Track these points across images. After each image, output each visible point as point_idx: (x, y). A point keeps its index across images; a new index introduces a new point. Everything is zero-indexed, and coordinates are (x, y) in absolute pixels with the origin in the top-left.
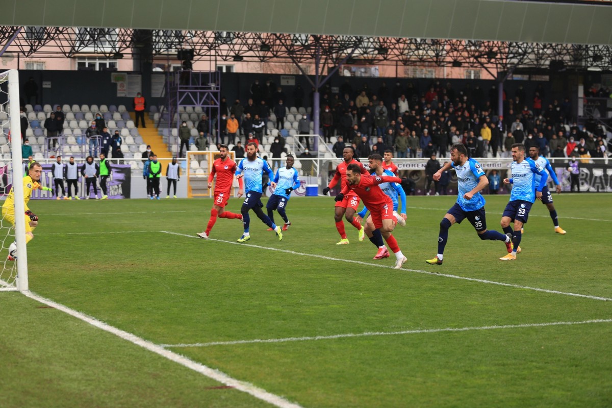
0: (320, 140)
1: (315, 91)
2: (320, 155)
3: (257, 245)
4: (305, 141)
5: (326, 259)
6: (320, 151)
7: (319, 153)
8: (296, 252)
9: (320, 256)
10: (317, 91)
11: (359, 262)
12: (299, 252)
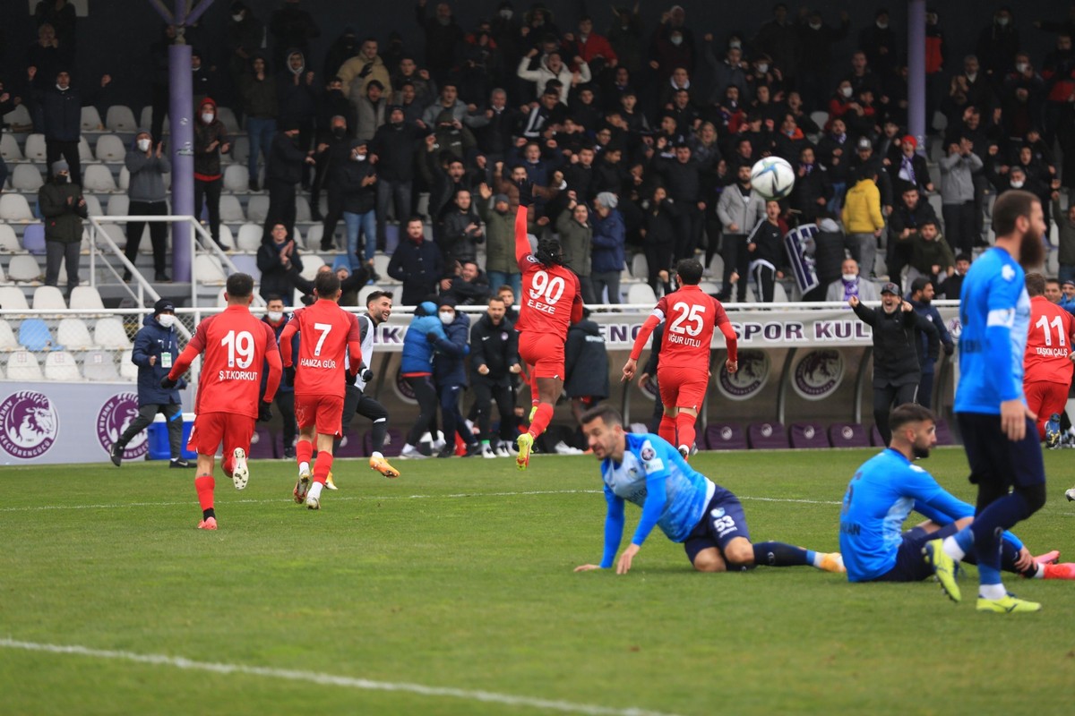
0: (198, 235)
1: (173, 41)
2: (199, 297)
3: (14, 638)
4: (146, 242)
5: (334, 688)
6: (199, 283)
7: (195, 291)
8: (195, 659)
9: (310, 675)
10: (180, 38)
11: (484, 696)
12: (206, 660)
